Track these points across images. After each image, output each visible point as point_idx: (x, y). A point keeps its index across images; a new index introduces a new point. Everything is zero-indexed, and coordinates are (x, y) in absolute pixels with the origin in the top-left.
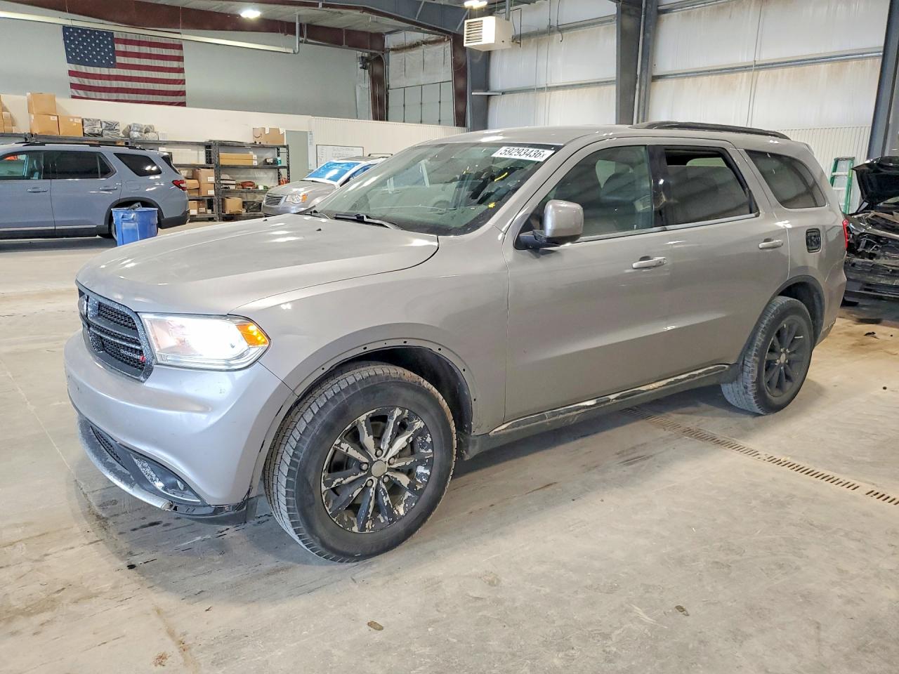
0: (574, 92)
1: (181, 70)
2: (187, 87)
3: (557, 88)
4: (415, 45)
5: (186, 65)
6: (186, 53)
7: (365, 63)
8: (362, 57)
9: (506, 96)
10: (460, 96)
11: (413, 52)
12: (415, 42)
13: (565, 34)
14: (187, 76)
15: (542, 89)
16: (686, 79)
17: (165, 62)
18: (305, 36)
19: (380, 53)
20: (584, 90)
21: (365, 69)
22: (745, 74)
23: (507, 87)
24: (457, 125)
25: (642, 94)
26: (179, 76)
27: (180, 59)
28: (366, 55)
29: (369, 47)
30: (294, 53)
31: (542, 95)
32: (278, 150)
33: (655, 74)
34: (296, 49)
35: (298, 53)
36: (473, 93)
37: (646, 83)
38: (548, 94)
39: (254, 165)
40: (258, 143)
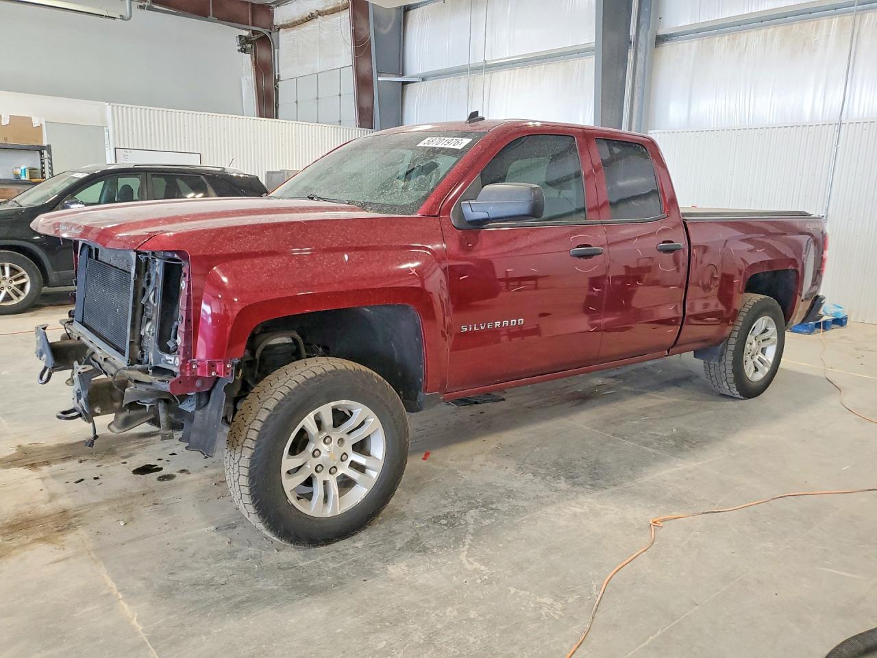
4: (311, 17)
7: (244, 41)
8: (240, 36)
9: (428, 83)
10: (363, 84)
11: (307, 28)
12: (309, 14)
15: (477, 69)
16: (717, 38)
19: (265, 32)
20: (540, 69)
21: (244, 51)
22: (836, 20)
23: (428, 69)
24: (360, 126)
28: (246, 33)
29: (250, 23)
30: (122, 17)
31: (479, 78)
32: (42, 154)
33: (661, 32)
34: (126, 14)
35: (128, 20)
36: (380, 79)
37: (646, 48)
38: (487, 77)
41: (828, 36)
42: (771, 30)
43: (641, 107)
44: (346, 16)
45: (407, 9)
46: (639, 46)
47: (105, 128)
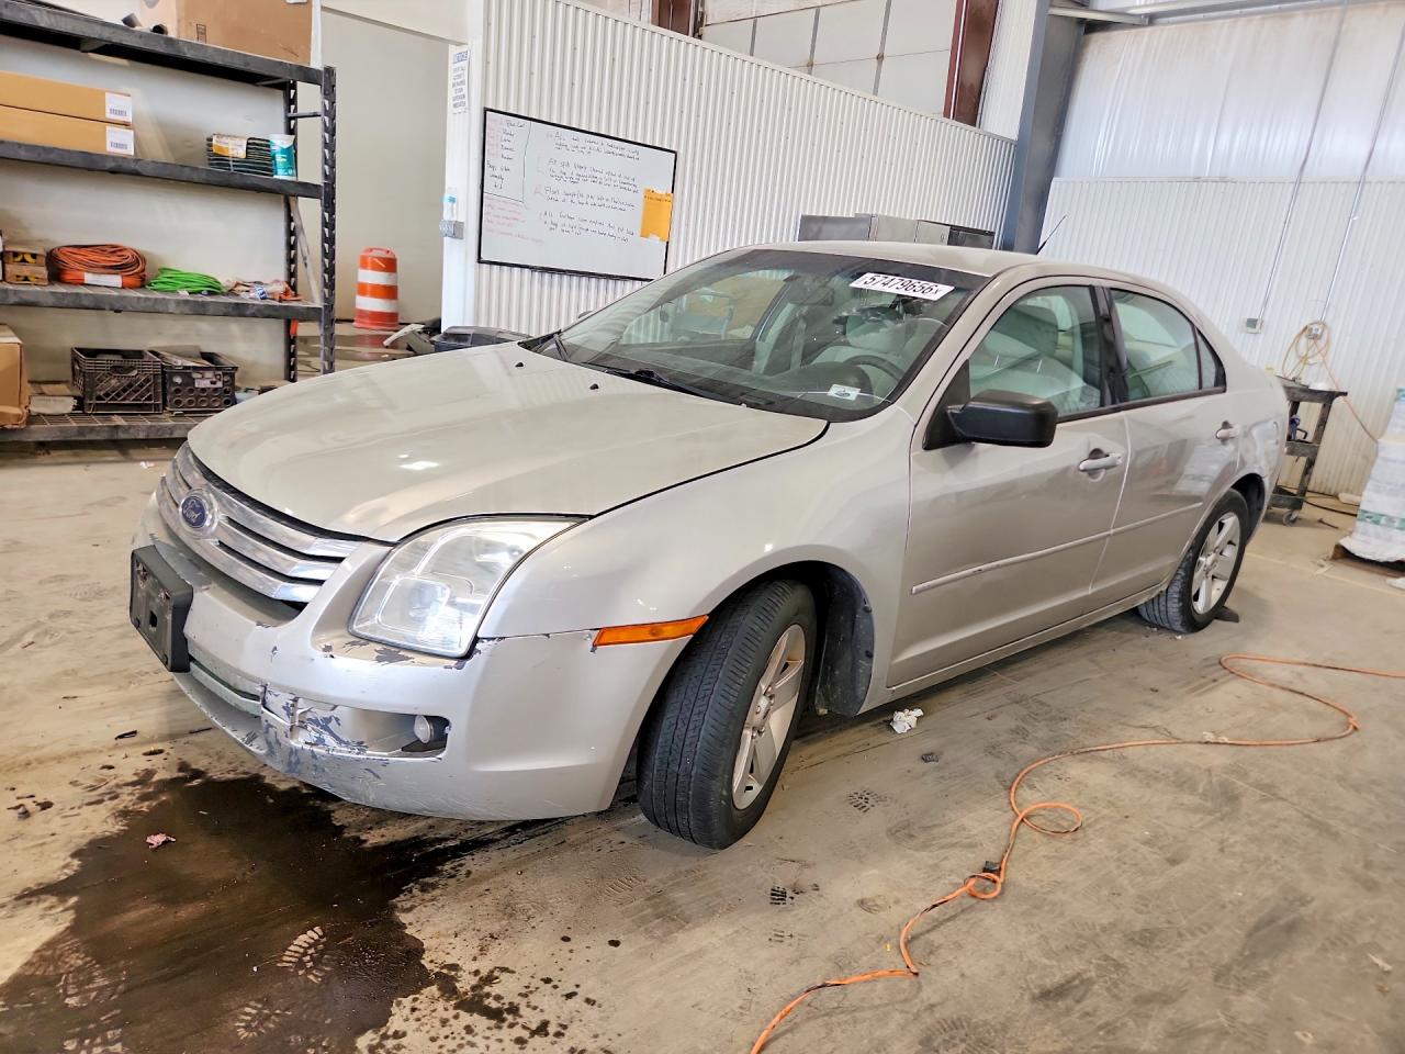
32: (291, 100)
39: (110, 149)
40: (145, 24)
47: (453, 50)
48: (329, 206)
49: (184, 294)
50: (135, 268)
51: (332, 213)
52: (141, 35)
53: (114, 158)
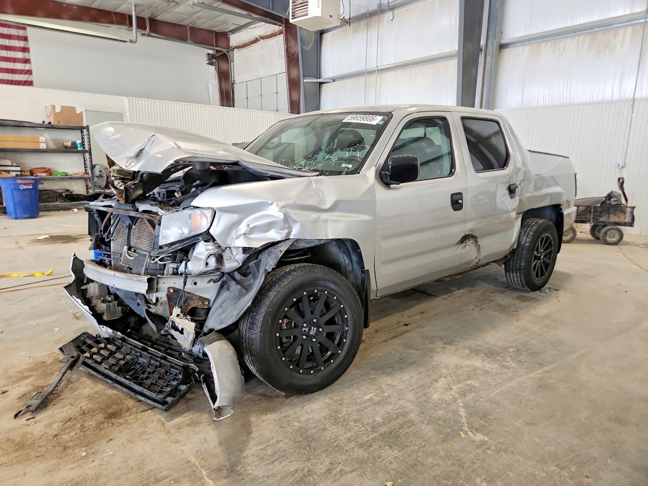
0: (406, 72)
1: (27, 61)
2: (33, 78)
3: (388, 69)
4: (256, 41)
5: (31, 56)
6: (31, 44)
7: (211, 57)
8: (208, 54)
9: (337, 83)
10: (293, 84)
11: (253, 48)
12: (254, 38)
13: (396, 12)
14: (33, 66)
15: (371, 72)
16: (543, 45)
17: (8, 52)
18: (148, 29)
19: (225, 51)
20: (415, 70)
21: (211, 64)
23: (337, 73)
24: (291, 113)
25: (488, 66)
26: (25, 67)
27: (25, 50)
28: (211, 52)
29: (214, 45)
30: (131, 41)
31: (373, 78)
32: (82, 132)
33: (504, 41)
34: (133, 38)
35: (136, 42)
36: (305, 81)
37: (493, 52)
38: (379, 77)
39: (41, 148)
40: (47, 122)
41: (623, 41)
42: (581, 38)
43: (489, 93)
44: (281, 38)
45: (322, 33)
46: (488, 52)
47: (124, 115)
48: (90, 154)
49: (60, 176)
50: (49, 171)
51: (91, 156)
52: (46, 125)
53: (42, 149)
